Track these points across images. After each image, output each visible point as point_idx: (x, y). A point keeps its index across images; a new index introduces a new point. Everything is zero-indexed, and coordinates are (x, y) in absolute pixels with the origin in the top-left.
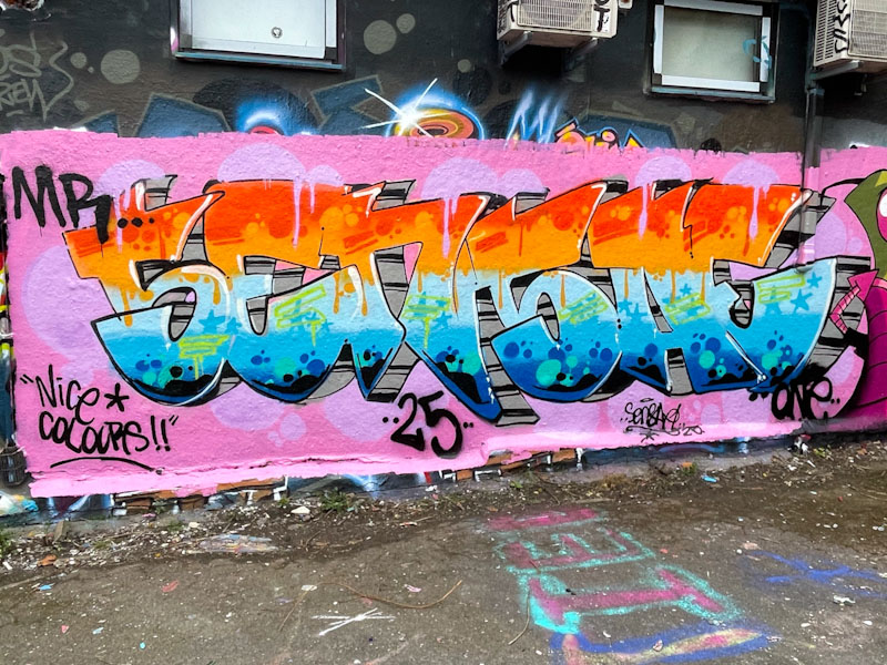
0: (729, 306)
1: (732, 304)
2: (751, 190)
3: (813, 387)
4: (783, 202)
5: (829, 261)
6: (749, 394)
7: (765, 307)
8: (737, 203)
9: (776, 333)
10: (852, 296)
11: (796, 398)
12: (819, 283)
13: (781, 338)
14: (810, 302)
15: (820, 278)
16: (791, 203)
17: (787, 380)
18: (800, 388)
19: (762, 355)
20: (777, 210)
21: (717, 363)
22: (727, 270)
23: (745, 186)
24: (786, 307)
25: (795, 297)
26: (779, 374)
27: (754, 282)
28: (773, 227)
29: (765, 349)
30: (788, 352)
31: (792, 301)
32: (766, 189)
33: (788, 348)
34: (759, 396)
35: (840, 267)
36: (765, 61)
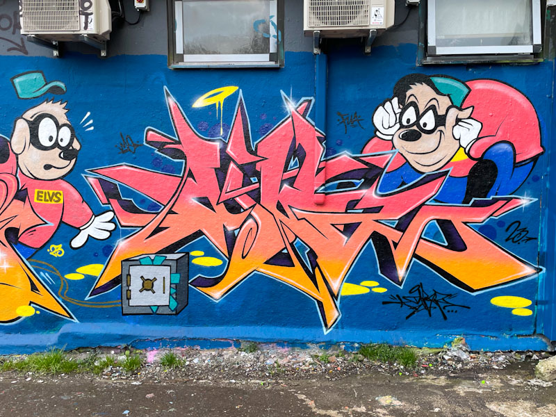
36: (274, 36)
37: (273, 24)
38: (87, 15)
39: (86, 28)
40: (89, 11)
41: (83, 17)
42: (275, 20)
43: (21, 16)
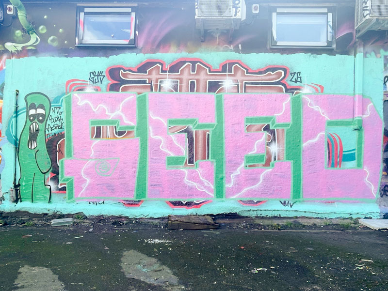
36: (330, 32)
37: (330, 26)
38: (237, 8)
39: (235, 15)
40: (238, 6)
41: (234, 9)
42: (331, 23)
43: (197, 8)
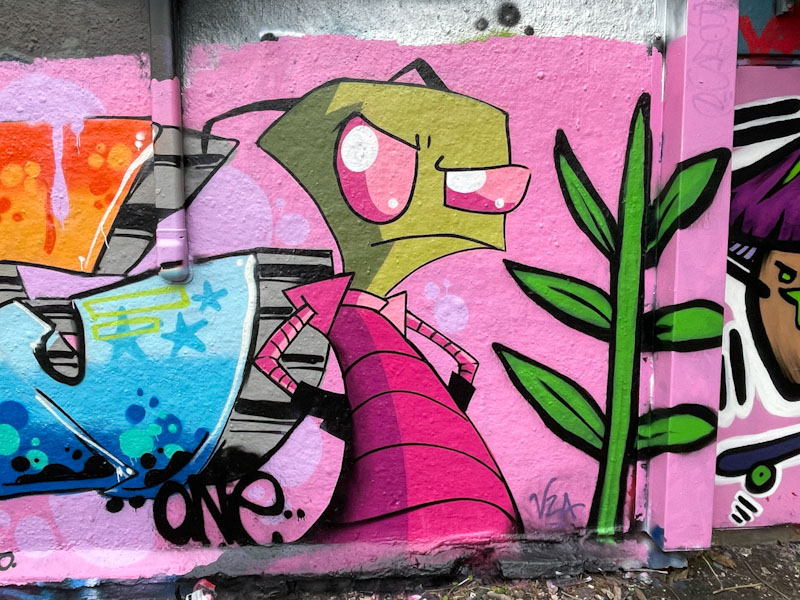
0: (34, 345)
1: (39, 341)
2: (45, 131)
3: (240, 489)
4: (119, 151)
5: (239, 260)
6: (105, 501)
7: (110, 347)
8: (20, 157)
9: (140, 393)
10: (299, 326)
11: (205, 508)
12: (221, 301)
13: (154, 402)
14: (205, 336)
15: (223, 293)
16: (136, 153)
17: (181, 477)
18: (212, 491)
19: (119, 432)
20: (105, 165)
21: (25, 446)
22: (17, 280)
23: (32, 123)
24: (155, 346)
25: (170, 327)
26: (161, 465)
27: (77, 301)
28: (101, 198)
29: (123, 422)
30: (172, 428)
31: (165, 336)
32: (78, 128)
33: (171, 419)
34: (126, 503)
35: (263, 273)
